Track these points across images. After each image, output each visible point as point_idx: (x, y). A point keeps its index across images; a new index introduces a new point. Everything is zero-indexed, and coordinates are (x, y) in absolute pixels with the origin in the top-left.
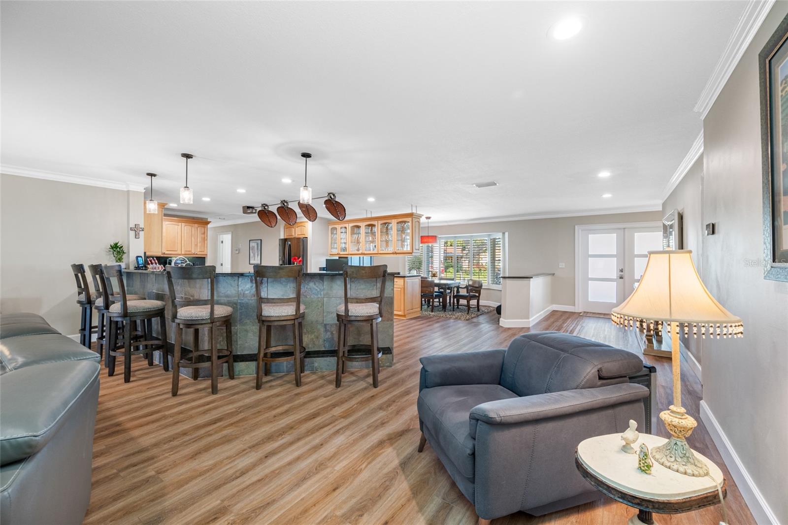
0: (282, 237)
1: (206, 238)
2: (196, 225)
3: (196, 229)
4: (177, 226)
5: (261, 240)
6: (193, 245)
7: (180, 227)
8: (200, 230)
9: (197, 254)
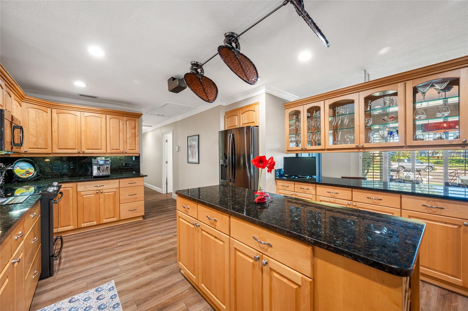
0: (222, 129)
1: (137, 134)
2: (125, 118)
3: (125, 123)
4: (99, 119)
5: (199, 135)
6: (122, 142)
7: (104, 120)
8: (129, 124)
9: (126, 153)
